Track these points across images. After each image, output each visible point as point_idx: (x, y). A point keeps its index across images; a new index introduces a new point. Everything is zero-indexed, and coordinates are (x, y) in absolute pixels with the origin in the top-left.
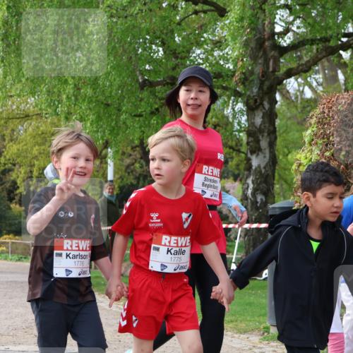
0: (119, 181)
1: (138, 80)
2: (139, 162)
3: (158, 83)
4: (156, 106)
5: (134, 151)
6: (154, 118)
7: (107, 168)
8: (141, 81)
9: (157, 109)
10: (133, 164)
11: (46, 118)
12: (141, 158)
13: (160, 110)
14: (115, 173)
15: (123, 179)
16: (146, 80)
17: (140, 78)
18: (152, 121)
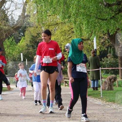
0: (99, 49)
1: (104, 4)
2: (107, 41)
3: (113, 5)
4: (113, 15)
5: (105, 36)
6: (112, 20)
7: (93, 44)
8: (105, 4)
9: (113, 16)
10: (105, 41)
11: (65, 24)
12: (108, 39)
13: (115, 16)
14: (97, 46)
15: (101, 48)
16: (108, 3)
17: (105, 3)
18: (112, 22)
